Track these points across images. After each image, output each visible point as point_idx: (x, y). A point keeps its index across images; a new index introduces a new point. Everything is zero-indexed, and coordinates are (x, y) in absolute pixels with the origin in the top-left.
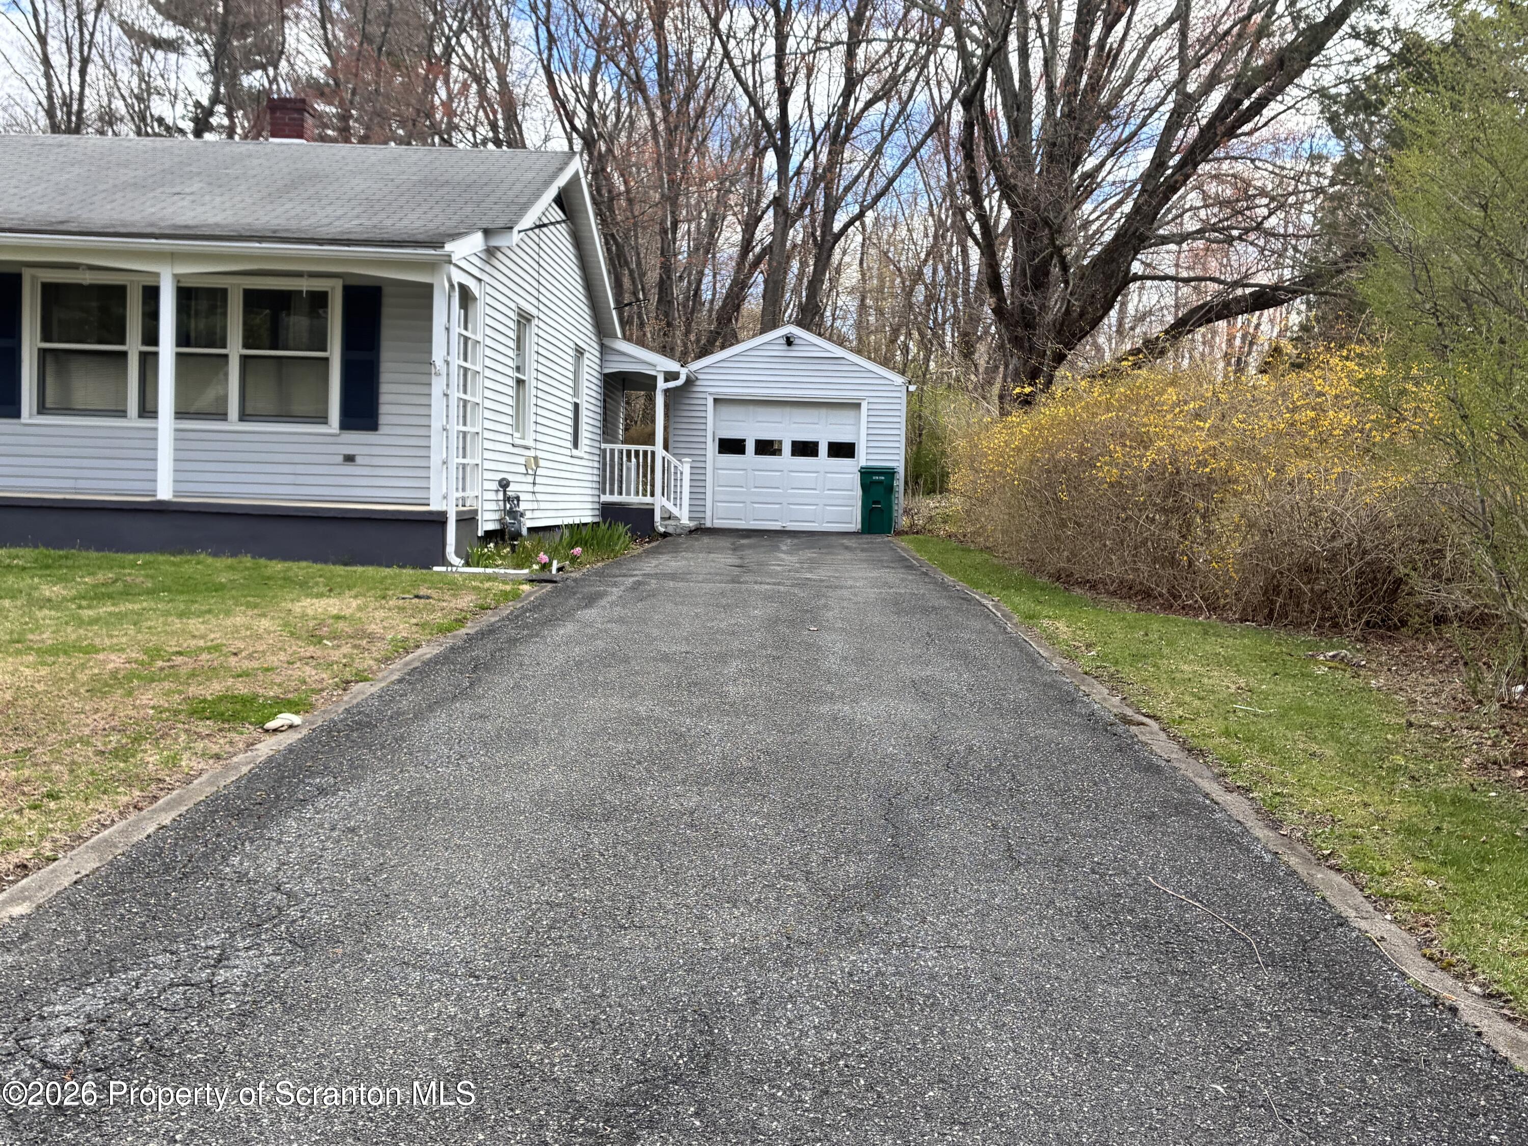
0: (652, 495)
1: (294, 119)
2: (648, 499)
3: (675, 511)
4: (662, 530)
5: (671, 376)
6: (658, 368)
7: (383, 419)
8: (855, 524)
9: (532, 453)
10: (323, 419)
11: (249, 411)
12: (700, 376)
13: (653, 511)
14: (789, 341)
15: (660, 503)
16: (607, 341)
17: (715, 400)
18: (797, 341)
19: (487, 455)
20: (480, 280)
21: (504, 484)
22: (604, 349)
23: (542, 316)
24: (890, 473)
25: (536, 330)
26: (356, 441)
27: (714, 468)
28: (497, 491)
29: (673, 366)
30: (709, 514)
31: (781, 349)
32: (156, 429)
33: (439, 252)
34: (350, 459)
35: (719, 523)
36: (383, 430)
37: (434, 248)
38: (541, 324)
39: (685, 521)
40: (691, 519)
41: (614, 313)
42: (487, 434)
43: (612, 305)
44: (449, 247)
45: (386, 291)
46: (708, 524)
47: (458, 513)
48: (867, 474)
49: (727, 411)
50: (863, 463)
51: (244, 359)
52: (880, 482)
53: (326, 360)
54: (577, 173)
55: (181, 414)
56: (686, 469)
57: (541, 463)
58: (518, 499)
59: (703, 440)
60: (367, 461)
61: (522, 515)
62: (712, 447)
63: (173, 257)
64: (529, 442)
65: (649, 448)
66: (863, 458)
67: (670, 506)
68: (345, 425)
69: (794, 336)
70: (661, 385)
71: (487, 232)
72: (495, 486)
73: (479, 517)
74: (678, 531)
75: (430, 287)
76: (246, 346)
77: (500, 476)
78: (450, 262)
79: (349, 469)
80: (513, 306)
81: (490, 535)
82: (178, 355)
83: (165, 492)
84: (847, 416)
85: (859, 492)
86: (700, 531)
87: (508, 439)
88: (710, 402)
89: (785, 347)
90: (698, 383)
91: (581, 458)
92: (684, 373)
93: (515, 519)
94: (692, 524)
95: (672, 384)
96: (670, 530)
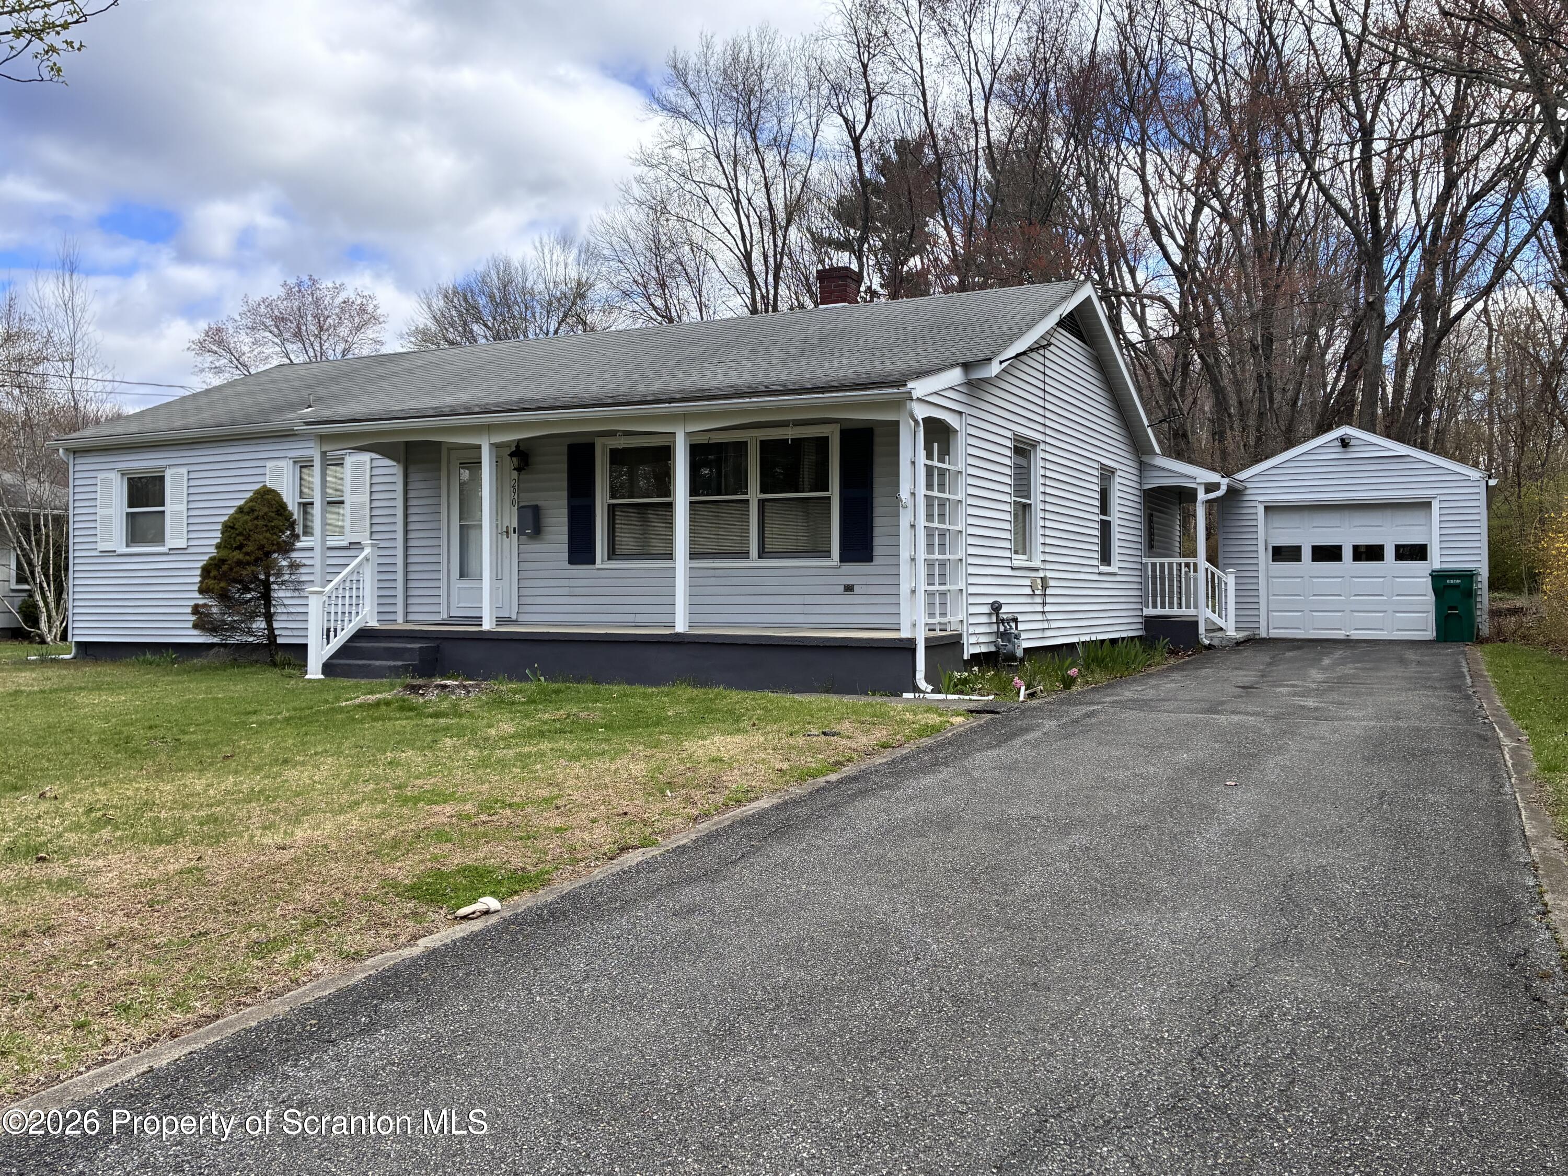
0: (1196, 607)
1: (839, 286)
2: (1192, 612)
3: (1221, 623)
4: (1207, 642)
5: (1211, 487)
6: (1198, 481)
7: (877, 551)
8: (1430, 633)
9: (1041, 574)
10: (827, 554)
11: (768, 548)
12: (1248, 485)
13: (1196, 623)
14: (1344, 443)
15: (1204, 614)
16: (1145, 458)
17: (1266, 508)
18: (1353, 442)
19: (972, 580)
20: (960, 413)
21: (996, 608)
22: (1143, 467)
23: (1048, 440)
24: (1468, 576)
25: (1042, 455)
26: (855, 572)
27: (1268, 578)
28: (990, 614)
29: (1214, 477)
30: (1263, 624)
31: (1336, 452)
32: (674, 568)
33: (902, 390)
34: (849, 589)
35: (1274, 633)
36: (877, 560)
37: (898, 386)
38: (1048, 448)
39: (1231, 633)
40: (1237, 629)
41: (1149, 430)
42: (971, 560)
43: (1146, 423)
44: (910, 385)
45: (877, 431)
46: (1263, 634)
47: (926, 639)
48: (1439, 579)
49: (1280, 521)
50: (1437, 566)
51: (762, 503)
52: (1456, 586)
53: (828, 499)
54: (1089, 298)
55: (694, 555)
56: (1231, 580)
57: (1052, 583)
58: (1015, 620)
59: (1254, 549)
60: (863, 590)
61: (1017, 637)
62: (1264, 557)
63: (685, 417)
64: (1037, 563)
65: (1191, 560)
66: (1436, 561)
67: (1214, 617)
68: (843, 559)
69: (1351, 437)
70: (1202, 496)
71: (967, 367)
72: (987, 609)
73: (965, 641)
74: (1224, 643)
75: (897, 423)
76: (763, 491)
77: (991, 600)
78: (912, 399)
79: (849, 598)
80: (1009, 434)
81: (976, 659)
82: (691, 503)
83: (681, 627)
84: (1417, 517)
85: (1431, 597)
86: (1252, 642)
87: (1007, 563)
88: (1261, 510)
89: (1341, 449)
90: (1248, 492)
91: (1115, 574)
92: (1224, 482)
93: (1009, 641)
94: (1241, 635)
95: (1212, 496)
96: (1216, 642)
